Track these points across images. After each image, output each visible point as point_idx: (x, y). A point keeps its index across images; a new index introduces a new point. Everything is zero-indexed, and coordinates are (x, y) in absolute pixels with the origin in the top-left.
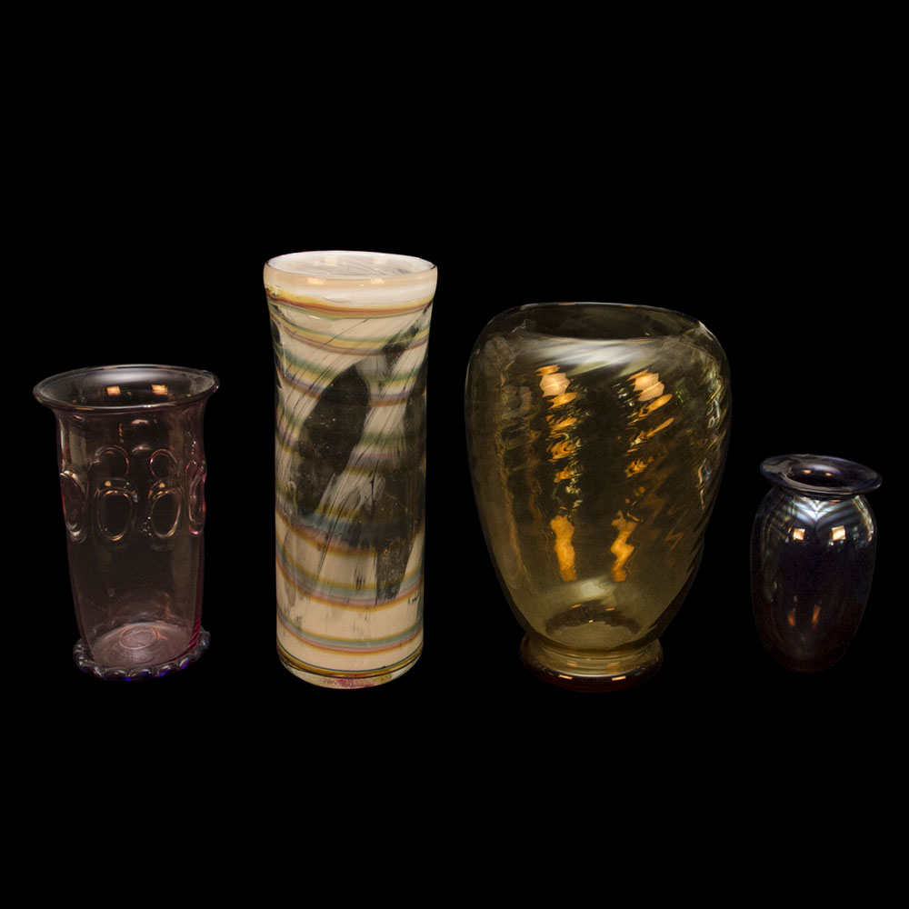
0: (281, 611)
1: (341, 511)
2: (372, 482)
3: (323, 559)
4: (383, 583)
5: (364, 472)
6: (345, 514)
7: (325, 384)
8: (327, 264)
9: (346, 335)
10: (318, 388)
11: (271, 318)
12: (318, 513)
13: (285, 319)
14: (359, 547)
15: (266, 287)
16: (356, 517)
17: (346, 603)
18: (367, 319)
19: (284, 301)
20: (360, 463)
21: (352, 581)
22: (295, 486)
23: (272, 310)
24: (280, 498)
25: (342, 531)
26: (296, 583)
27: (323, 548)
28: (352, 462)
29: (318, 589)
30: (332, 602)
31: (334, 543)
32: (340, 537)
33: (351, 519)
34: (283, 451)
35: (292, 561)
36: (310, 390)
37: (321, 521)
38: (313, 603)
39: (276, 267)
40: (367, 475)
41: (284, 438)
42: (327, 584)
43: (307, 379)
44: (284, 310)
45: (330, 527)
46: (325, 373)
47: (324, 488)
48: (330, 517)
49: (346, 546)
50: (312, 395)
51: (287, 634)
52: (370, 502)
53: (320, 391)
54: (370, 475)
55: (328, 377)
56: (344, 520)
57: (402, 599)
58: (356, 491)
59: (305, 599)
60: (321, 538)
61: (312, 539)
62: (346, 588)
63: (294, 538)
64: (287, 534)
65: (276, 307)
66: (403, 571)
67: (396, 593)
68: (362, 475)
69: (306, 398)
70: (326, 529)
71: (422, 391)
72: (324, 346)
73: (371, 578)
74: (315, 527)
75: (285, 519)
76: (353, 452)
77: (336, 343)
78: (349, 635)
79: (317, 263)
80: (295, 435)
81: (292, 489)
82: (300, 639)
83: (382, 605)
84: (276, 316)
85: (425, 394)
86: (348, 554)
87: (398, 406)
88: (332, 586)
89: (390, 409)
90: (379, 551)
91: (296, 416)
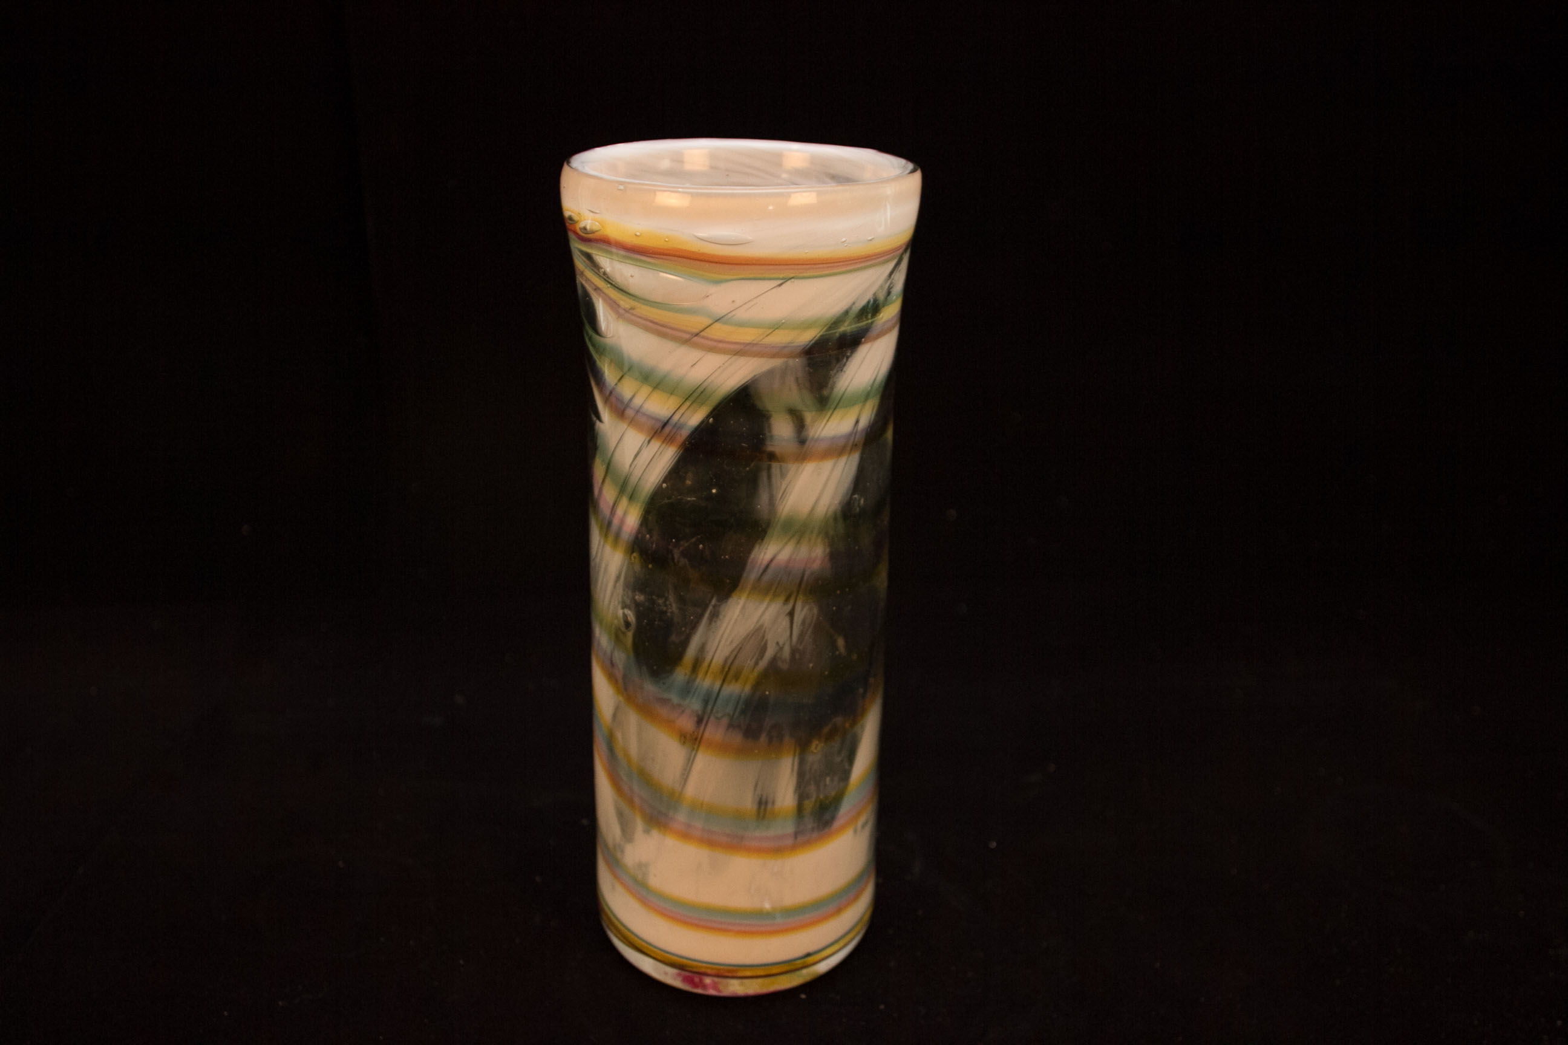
0: (606, 845)
1: (729, 671)
2: (791, 614)
3: (690, 762)
4: (809, 804)
5: (775, 595)
6: (737, 677)
7: (695, 418)
8: (688, 167)
9: (742, 315)
10: (679, 427)
11: (580, 279)
12: (680, 674)
13: (606, 278)
14: (763, 738)
15: (567, 214)
16: (757, 685)
17: (735, 844)
18: (786, 280)
19: (605, 242)
20: (766, 578)
21: (748, 803)
22: (632, 618)
23: (580, 263)
24: (602, 639)
25: (729, 710)
26: (637, 800)
27: (692, 741)
28: (751, 575)
29: (681, 817)
30: (709, 842)
31: (714, 732)
32: (725, 721)
33: (748, 689)
34: (608, 549)
35: (627, 755)
36: (661, 430)
37: (687, 690)
38: (670, 842)
39: (588, 170)
40: (782, 599)
41: (610, 524)
42: (696, 808)
43: (659, 406)
44: (605, 262)
45: (706, 702)
46: (695, 395)
47: (694, 627)
48: (706, 682)
49: (737, 738)
50: (669, 440)
51: (619, 889)
52: (786, 652)
53: (685, 433)
54: (787, 600)
55: (702, 404)
56: (735, 689)
57: (843, 828)
58: (758, 635)
59: (655, 833)
60: (687, 723)
61: (668, 724)
62: (738, 816)
63: (632, 719)
64: (617, 709)
65: (589, 257)
66: (846, 775)
67: (833, 818)
68: (771, 600)
69: (656, 445)
70: (696, 705)
71: (883, 430)
72: (692, 339)
73: (785, 796)
74: (675, 699)
75: (611, 677)
76: (752, 556)
77: (719, 331)
78: (741, 901)
79: (665, 164)
80: (631, 518)
81: (627, 624)
82: (644, 902)
83: (808, 843)
84: (589, 274)
85: (889, 434)
86: (741, 752)
87: (843, 460)
88: (711, 812)
89: (828, 465)
90: (803, 746)
91: (633, 480)
